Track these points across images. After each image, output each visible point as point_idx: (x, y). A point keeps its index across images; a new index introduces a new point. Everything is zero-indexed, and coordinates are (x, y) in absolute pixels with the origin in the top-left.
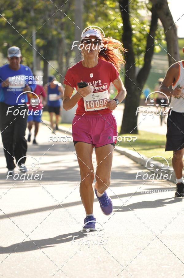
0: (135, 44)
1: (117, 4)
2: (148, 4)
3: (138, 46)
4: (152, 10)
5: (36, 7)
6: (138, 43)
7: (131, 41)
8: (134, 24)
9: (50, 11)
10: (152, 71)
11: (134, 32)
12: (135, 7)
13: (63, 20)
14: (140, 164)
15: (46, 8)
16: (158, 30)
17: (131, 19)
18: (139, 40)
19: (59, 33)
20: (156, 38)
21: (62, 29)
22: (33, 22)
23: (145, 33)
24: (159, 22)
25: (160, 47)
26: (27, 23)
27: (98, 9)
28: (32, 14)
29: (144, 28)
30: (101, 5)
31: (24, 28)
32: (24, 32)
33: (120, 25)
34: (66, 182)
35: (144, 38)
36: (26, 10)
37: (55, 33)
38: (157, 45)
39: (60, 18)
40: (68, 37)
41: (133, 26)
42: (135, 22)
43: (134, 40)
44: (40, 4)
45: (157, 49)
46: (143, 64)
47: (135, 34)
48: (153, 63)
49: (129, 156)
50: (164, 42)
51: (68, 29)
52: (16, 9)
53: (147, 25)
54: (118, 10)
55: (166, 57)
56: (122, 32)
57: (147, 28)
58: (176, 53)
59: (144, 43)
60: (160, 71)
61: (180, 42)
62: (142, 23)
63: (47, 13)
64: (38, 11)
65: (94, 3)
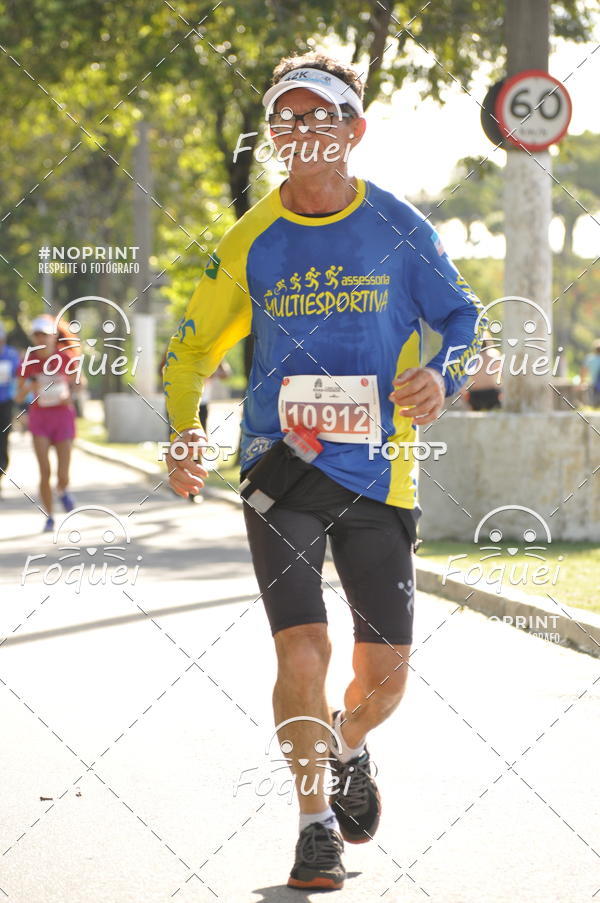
1: (224, 188)
5: (50, 196)
9: (79, 203)
13: (110, 222)
15: (72, 198)
22: (44, 227)
26: (30, 228)
28: (42, 210)
30: (190, 190)
31: (23, 241)
32: (24, 249)
36: (30, 201)
39: (102, 217)
44: (59, 190)
63: (74, 207)
64: (55, 204)
65: (174, 185)
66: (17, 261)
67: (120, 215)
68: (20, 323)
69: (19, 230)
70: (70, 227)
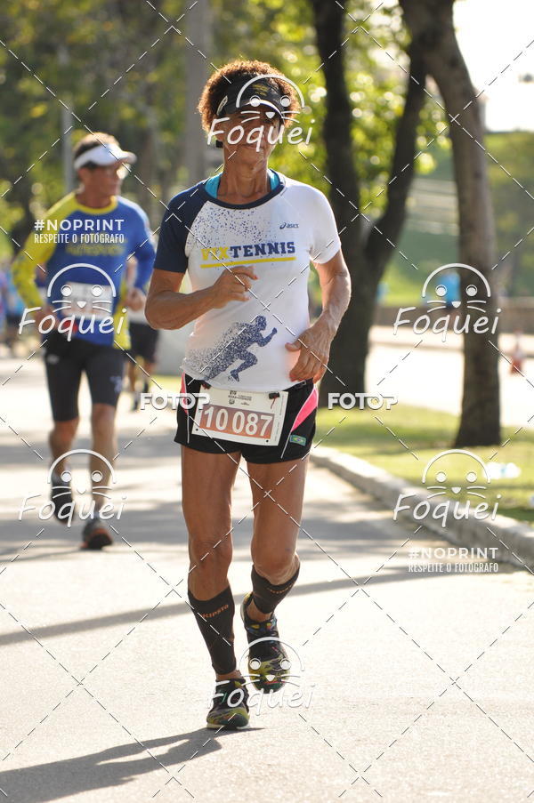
0: (362, 149)
1: (309, 32)
2: (401, 31)
3: (370, 153)
4: (410, 50)
5: (73, 38)
6: (369, 145)
7: (347, 139)
8: (357, 90)
9: (113, 49)
10: (410, 226)
11: (357, 113)
12: (362, 40)
13: (153, 77)
14: (373, 494)
15: (103, 43)
16: (429, 105)
17: (349, 75)
18: (373, 136)
19: (140, 115)
20: (420, 129)
21: (150, 102)
22: (65, 82)
23: (389, 116)
24: (431, 86)
25: (434, 157)
26: (46, 81)
27: (255, 45)
28: (63, 58)
29: (388, 102)
30: (263, 35)
31: (39, 100)
32: (39, 111)
33: (319, 93)
34: (154, 546)
35: (388, 129)
36: (44, 47)
37: (128, 113)
38: (425, 152)
39: (145, 70)
40: (168, 126)
41: (355, 97)
42: (360, 85)
43: (359, 136)
44: (86, 31)
45: (426, 162)
46: (383, 207)
47: (359, 118)
48: (413, 202)
49: (338, 472)
50: (445, 143)
51: (166, 104)
52: (15, 44)
53: (395, 94)
54: (311, 50)
55: (450, 187)
56: (323, 112)
57: (396, 102)
58: (478, 175)
59: (388, 144)
60: (435, 227)
61: (492, 145)
62: (382, 87)
63: (106, 56)
64: (83, 51)
65: (242, 27)
66: (30, 125)
67: (168, 68)
68: (31, 210)
69: (31, 85)
70: (100, 83)
